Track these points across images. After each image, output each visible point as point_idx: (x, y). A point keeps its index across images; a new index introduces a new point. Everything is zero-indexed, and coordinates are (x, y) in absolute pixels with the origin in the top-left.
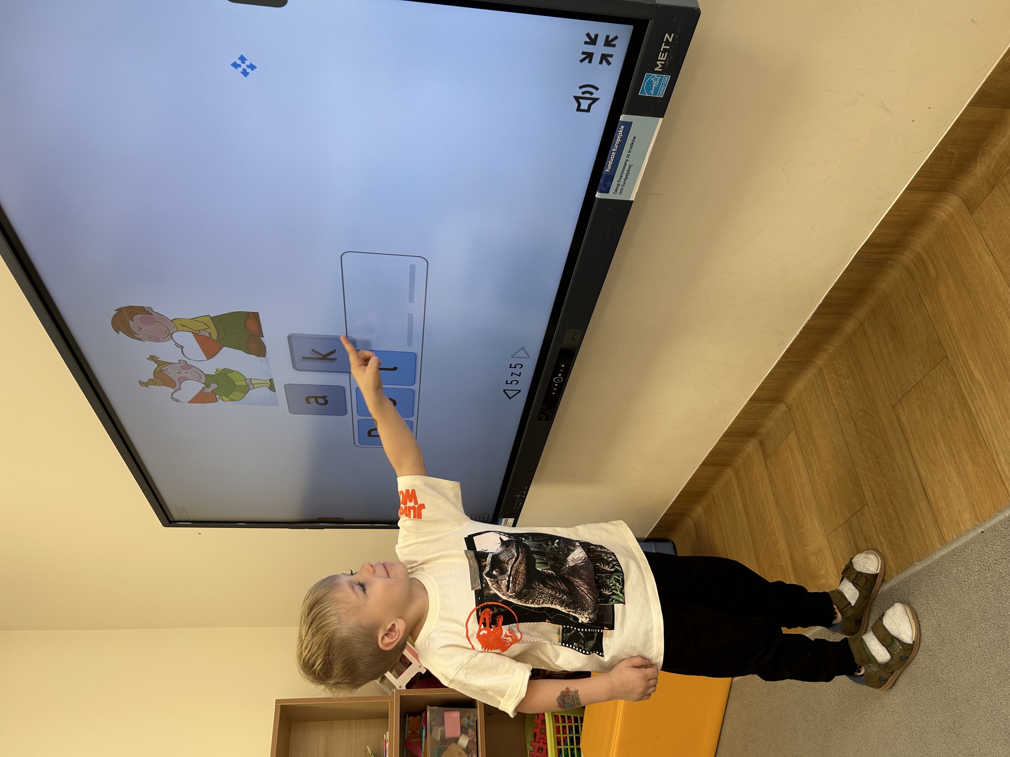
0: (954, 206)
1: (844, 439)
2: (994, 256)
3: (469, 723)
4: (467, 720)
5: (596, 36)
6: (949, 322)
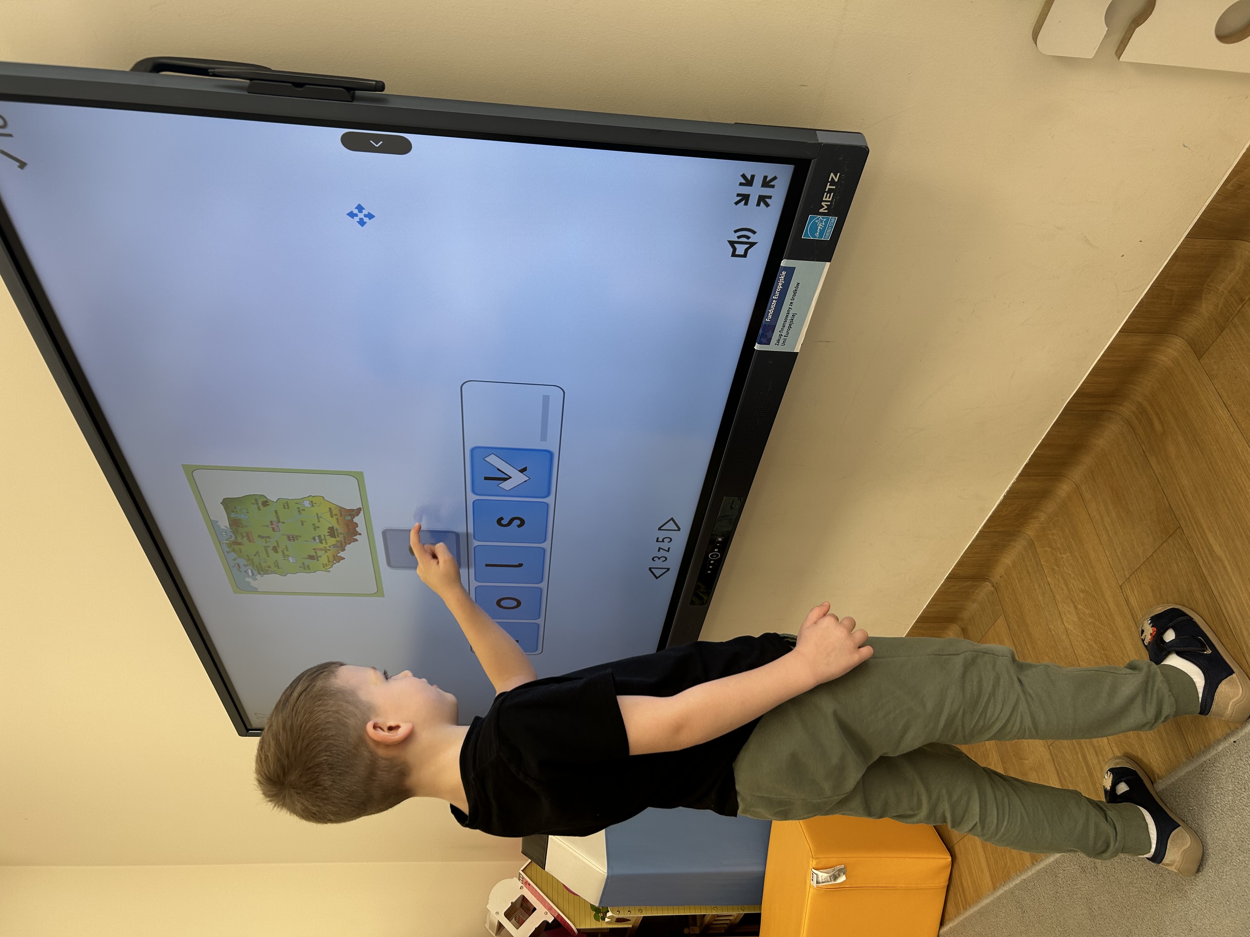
0: (1178, 349)
1: (1063, 627)
2: (1229, 409)
5: (753, 177)
6: (1181, 487)
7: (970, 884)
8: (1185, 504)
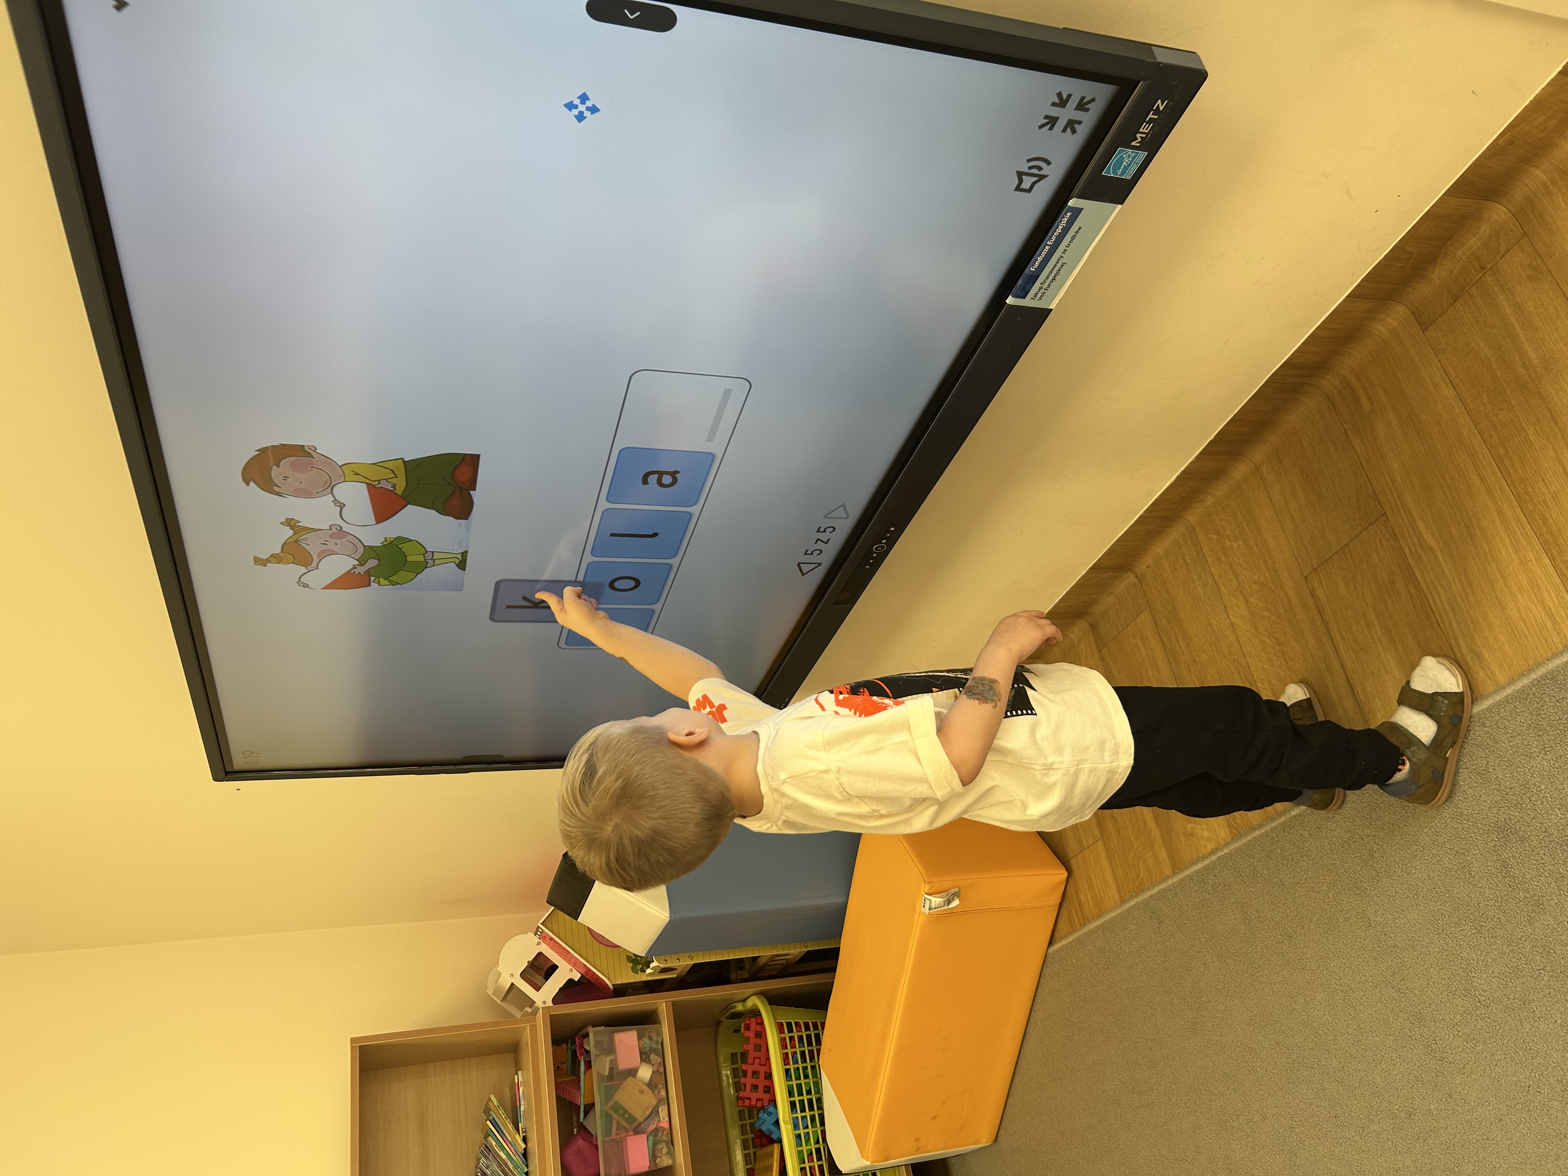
0: (1400, 320)
1: (1229, 621)
2: (1456, 388)
3: (651, 1046)
4: (648, 1041)
5: (1069, 96)
6: (1390, 470)
7: (1089, 899)
8: (1392, 488)
